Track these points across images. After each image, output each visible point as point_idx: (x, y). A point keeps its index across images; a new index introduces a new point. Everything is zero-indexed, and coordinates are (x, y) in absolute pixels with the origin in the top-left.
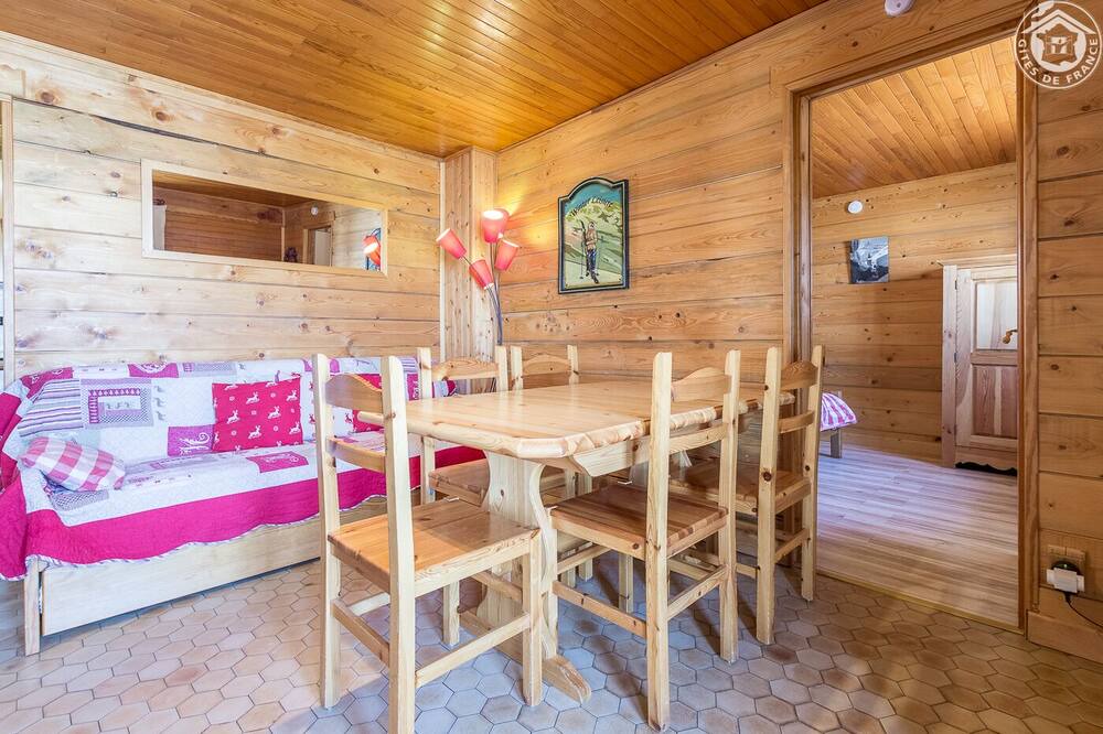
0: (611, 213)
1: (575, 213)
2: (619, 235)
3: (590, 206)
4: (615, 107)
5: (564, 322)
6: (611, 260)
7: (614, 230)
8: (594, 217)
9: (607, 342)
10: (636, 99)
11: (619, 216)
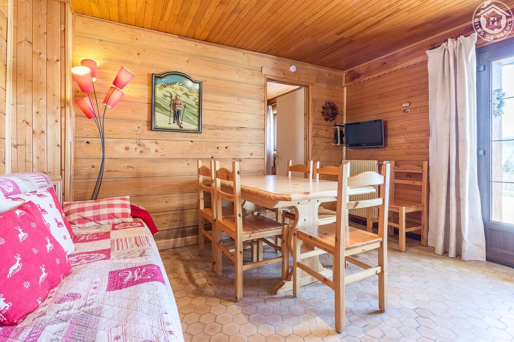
0: (191, 94)
1: (165, 86)
2: (196, 106)
3: (176, 86)
4: (194, 43)
5: (152, 147)
6: (190, 118)
7: (194, 104)
8: (180, 93)
9: (187, 159)
10: (207, 46)
11: (197, 98)
